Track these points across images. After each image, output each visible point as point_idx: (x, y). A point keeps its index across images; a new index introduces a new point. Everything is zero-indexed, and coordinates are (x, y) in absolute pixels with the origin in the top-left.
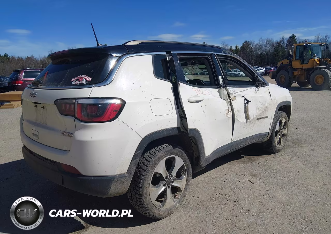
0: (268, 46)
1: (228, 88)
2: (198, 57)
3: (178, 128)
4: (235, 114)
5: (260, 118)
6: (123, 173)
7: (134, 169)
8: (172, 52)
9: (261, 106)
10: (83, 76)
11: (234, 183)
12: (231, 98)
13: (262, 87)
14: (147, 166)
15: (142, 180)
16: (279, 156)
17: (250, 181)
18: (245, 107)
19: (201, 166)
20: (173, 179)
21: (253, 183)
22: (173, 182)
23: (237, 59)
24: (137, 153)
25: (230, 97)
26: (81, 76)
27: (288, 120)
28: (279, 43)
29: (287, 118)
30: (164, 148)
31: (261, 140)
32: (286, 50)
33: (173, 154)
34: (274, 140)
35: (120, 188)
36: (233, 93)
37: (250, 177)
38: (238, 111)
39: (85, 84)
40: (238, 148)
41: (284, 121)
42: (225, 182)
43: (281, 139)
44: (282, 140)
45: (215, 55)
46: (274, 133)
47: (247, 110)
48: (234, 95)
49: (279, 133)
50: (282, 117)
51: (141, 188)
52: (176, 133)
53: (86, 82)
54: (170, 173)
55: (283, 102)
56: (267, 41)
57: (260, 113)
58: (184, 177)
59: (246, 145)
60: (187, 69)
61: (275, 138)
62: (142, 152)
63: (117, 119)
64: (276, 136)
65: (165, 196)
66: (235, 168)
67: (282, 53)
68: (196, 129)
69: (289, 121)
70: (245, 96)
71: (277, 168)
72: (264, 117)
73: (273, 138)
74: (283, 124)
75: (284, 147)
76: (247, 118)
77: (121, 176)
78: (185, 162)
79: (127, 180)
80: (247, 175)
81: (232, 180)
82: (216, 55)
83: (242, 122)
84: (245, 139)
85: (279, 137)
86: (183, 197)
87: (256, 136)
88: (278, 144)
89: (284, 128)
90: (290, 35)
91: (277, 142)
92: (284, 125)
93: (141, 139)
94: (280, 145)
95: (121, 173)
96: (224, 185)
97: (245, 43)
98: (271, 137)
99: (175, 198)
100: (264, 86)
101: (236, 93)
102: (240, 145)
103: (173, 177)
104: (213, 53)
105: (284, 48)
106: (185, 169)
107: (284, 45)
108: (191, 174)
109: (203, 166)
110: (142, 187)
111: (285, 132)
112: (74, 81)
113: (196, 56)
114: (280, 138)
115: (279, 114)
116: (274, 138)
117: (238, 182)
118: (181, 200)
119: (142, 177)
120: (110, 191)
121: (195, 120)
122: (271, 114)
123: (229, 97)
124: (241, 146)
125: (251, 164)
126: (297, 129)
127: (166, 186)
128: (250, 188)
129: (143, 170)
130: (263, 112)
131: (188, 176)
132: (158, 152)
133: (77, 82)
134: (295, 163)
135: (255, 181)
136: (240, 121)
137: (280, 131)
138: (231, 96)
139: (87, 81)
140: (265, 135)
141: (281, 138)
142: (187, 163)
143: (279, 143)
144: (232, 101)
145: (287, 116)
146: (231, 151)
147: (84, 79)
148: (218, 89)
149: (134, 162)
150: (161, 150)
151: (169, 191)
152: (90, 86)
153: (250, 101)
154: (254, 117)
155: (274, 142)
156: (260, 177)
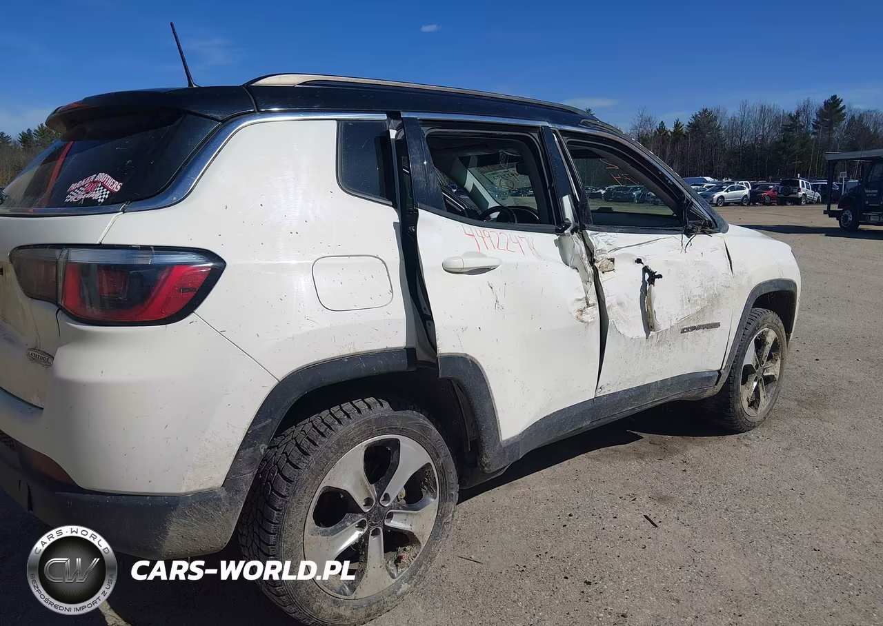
0: (764, 125)
1: (591, 235)
2: (495, 134)
3: (409, 352)
4: (610, 314)
5: (694, 328)
6: (208, 487)
7: (248, 477)
8: (404, 115)
9: (698, 292)
10: (102, 177)
11: (599, 520)
12: (600, 263)
13: (705, 233)
14: (298, 468)
15: (279, 510)
16: (749, 442)
17: (650, 517)
18: (645, 292)
19: (486, 469)
20: (390, 507)
21: (656, 526)
22: (390, 516)
23: (627, 146)
24: (260, 426)
25: (594, 260)
26: (95, 177)
27: (785, 337)
28: (794, 119)
29: (783, 330)
30: (359, 411)
31: (696, 392)
32: (813, 136)
33: (392, 430)
34: (739, 394)
35: (201, 532)
36: (607, 248)
37: (650, 505)
38: (620, 304)
39: (99, 201)
40: (620, 416)
41: (771, 337)
42: (570, 515)
43: (761, 392)
44: (762, 394)
45: (555, 132)
46: (737, 372)
47: (650, 303)
48: (609, 256)
49: (754, 372)
50: (766, 325)
51: (274, 534)
52: (402, 364)
53: (104, 196)
54: (381, 490)
55: (771, 282)
56: (763, 110)
57: (692, 311)
58: (432, 502)
59: (645, 408)
60: (494, 174)
61: (742, 387)
62: (276, 424)
63: (192, 317)
64: (744, 382)
65: (362, 558)
66: (613, 471)
67: (802, 145)
68: (466, 355)
69: (788, 338)
70: (645, 259)
71: (737, 480)
72: (708, 325)
73: (735, 388)
74: (768, 348)
75: (768, 414)
76: (649, 325)
77: (204, 499)
78: (434, 454)
79: (224, 509)
80: (643, 498)
81: (595, 513)
82: (560, 131)
83: (632, 338)
84: (643, 390)
85: (755, 384)
86: (424, 562)
87: (679, 380)
88: (751, 404)
89: (770, 358)
90: (828, 97)
91: (748, 399)
92: (771, 351)
93: (272, 383)
94: (756, 409)
95: (202, 488)
96: (565, 526)
97: (700, 114)
98: (727, 383)
99: (397, 566)
100: (711, 233)
101: (616, 249)
102: (626, 407)
103: (391, 501)
104: (547, 124)
105: (808, 133)
106: (435, 478)
107: (809, 123)
108: (453, 493)
109: (493, 469)
110: (279, 533)
111: (773, 370)
112: (74, 191)
113: (490, 132)
114: (757, 387)
115: (756, 316)
116: (738, 386)
117: (612, 519)
118: (416, 571)
119: (279, 502)
120: (167, 543)
121: (463, 330)
122: (731, 315)
123: (592, 262)
124: (628, 410)
125: (663, 463)
126: (817, 360)
127: (366, 529)
128: (643, 542)
129: (285, 478)
130: (703, 310)
131: (443, 499)
132: (340, 423)
133: (81, 196)
134: (795, 467)
135: (662, 518)
136: (627, 335)
137: (757, 366)
138: (597, 257)
139: (108, 192)
140: (709, 379)
141: (761, 388)
142: (441, 460)
143: (754, 403)
144: (600, 272)
145: (781, 324)
146: (595, 423)
147: (100, 185)
148: (558, 235)
149: (248, 455)
150: (349, 416)
151: (376, 545)
152: (113, 207)
153: (660, 276)
154: (673, 324)
155: (739, 401)
156: (680, 507)
